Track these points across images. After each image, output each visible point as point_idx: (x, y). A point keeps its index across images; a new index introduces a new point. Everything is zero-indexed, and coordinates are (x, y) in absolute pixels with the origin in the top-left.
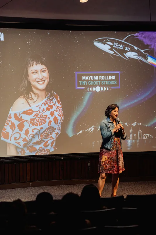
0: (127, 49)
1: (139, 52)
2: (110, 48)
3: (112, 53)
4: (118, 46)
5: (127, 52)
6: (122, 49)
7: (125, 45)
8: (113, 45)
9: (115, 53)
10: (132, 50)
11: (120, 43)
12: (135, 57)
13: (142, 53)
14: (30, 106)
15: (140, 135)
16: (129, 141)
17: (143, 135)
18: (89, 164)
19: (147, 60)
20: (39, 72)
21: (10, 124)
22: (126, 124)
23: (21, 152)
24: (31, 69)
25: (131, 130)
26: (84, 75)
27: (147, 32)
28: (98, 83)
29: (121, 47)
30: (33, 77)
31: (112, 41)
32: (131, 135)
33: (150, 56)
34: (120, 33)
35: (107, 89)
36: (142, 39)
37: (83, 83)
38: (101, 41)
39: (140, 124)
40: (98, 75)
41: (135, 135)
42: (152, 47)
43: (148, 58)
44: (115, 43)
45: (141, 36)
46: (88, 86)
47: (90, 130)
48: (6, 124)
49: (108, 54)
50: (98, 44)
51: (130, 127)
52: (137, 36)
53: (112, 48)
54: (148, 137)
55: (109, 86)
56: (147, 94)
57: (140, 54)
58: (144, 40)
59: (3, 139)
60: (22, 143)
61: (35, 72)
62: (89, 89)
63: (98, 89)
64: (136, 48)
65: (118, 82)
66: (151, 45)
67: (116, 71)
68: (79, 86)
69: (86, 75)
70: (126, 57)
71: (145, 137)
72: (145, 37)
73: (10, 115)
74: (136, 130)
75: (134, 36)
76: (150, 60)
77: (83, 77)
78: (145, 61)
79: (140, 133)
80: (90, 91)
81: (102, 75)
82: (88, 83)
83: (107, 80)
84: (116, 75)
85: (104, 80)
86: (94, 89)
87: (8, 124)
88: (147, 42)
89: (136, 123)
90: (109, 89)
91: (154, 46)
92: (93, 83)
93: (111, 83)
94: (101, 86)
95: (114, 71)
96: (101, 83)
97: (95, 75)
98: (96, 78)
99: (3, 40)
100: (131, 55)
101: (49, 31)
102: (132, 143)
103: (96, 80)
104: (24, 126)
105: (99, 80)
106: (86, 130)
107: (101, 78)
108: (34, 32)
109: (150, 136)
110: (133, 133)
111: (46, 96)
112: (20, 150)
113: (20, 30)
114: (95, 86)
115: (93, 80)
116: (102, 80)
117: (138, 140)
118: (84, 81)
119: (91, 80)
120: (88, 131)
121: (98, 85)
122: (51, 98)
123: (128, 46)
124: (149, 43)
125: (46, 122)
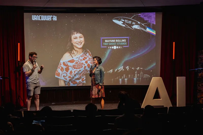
0: (133, 23)
1: (141, 25)
2: (123, 23)
3: (124, 26)
4: (128, 22)
5: (134, 25)
6: (130, 23)
7: (132, 21)
8: (125, 21)
9: (126, 26)
10: (137, 24)
11: (129, 20)
12: (139, 28)
13: (143, 25)
14: (73, 58)
15: (142, 75)
16: (135, 79)
17: (144, 75)
18: (110, 92)
19: (146, 30)
20: (78, 38)
21: (60, 68)
22: (133, 68)
23: (68, 84)
24: (73, 37)
25: (136, 72)
26: (106, 39)
27: (146, 13)
28: (115, 44)
29: (130, 22)
30: (74, 41)
31: (124, 19)
32: (136, 75)
33: (148, 28)
34: (129, 14)
35: (120, 47)
36: (143, 17)
37: (106, 44)
38: (117, 19)
39: (142, 68)
40: (115, 39)
41: (138, 75)
42: (149, 22)
43: (146, 29)
44: (126, 20)
45: (143, 16)
46: (109, 46)
47: (110, 72)
48: (58, 68)
49: (122, 26)
50: (115, 21)
51: (135, 70)
52: (140, 15)
53: (124, 23)
54: (147, 76)
55: (122, 45)
56: (146, 50)
57: (141, 26)
58: (145, 18)
59: (56, 76)
60: (68, 79)
61: (76, 38)
62: (109, 48)
63: (115, 47)
64: (139, 23)
65: (127, 43)
66: (149, 20)
67: (127, 36)
68: (103, 45)
69: (107, 39)
70: (133, 29)
71: (145, 77)
72: (145, 16)
73: (61, 63)
74: (139, 72)
75: (138, 16)
76: (148, 30)
77: (106, 40)
78: (145, 30)
79: (142, 74)
80: (110, 49)
81: (117, 39)
82: (109, 43)
83: (121, 42)
84: (127, 39)
85: (119, 42)
86: (112, 47)
87: (59, 68)
88: (146, 19)
89: (139, 68)
90: (122, 47)
91: (151, 21)
92: (112, 44)
93: (123, 44)
94: (116, 45)
95: (125, 37)
96: (117, 44)
97: (113, 39)
98: (114, 41)
99: (56, 20)
100: (136, 27)
101: (85, 14)
102: (137, 80)
103: (114, 42)
104: (69, 69)
105: (115, 42)
106: (108, 72)
107: (117, 41)
108: (76, 15)
109: (148, 76)
110: (137, 74)
111: (82, 52)
112: (67, 83)
113: (67, 14)
114: (113, 46)
115: (112, 42)
116: (118, 42)
117: (140, 78)
118: (106, 42)
119: (110, 42)
120: (109, 72)
121: (115, 45)
122: (85, 53)
123: (134, 22)
124: (147, 19)
125: (82, 67)
